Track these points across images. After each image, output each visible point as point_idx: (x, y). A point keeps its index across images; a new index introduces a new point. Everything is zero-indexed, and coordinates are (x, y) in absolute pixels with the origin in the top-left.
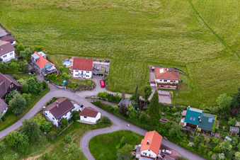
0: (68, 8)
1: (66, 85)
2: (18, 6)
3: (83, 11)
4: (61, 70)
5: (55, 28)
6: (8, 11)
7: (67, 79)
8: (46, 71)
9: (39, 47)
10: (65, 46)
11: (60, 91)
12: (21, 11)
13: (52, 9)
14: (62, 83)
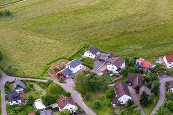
0: (135, 31)
1: (166, 74)
2: (102, 38)
3: (146, 31)
4: (158, 66)
5: (136, 44)
6: (98, 42)
7: (165, 70)
8: (150, 69)
11: (166, 78)
12: (106, 40)
13: (125, 34)
14: (164, 73)
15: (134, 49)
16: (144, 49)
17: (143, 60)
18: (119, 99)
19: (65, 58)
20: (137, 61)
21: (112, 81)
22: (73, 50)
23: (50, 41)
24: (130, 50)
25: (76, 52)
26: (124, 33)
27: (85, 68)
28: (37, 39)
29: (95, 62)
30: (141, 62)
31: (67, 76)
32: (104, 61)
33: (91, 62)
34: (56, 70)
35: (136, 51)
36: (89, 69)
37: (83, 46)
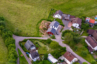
5: (80, 7)
6: (58, 6)
10: (90, 13)
15: (80, 11)
16: (86, 10)
17: (89, 18)
20: (87, 19)
21: (80, 34)
22: (46, 13)
23: (28, 6)
27: (61, 26)
29: (63, 21)
30: (89, 20)
32: (68, 20)
33: (61, 22)
34: (45, 29)
35: (82, 12)
36: (63, 26)
37: (50, 9)
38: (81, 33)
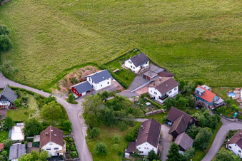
0: (216, 39)
1: (237, 117)
2: (164, 41)
3: (232, 41)
4: (229, 102)
5: (209, 61)
6: (155, 47)
7: (237, 111)
8: (214, 105)
9: (199, 80)
10: (224, 77)
11: (234, 124)
12: (168, 46)
13: (200, 42)
14: (234, 115)
15: (203, 68)
16: (218, 70)
17: (208, 88)
18: (138, 147)
19: (96, 65)
20: (198, 89)
21: (145, 113)
22: (113, 53)
23: (87, 33)
24: (196, 68)
25: (116, 57)
26: (199, 40)
27: (117, 84)
28: (72, 27)
29: (137, 78)
30: (203, 91)
31: (84, 94)
32: (149, 78)
33: (130, 78)
34: (74, 81)
35: (205, 72)
36: (121, 88)
37: (131, 50)
38: (151, 112)
